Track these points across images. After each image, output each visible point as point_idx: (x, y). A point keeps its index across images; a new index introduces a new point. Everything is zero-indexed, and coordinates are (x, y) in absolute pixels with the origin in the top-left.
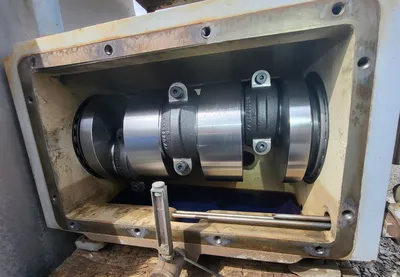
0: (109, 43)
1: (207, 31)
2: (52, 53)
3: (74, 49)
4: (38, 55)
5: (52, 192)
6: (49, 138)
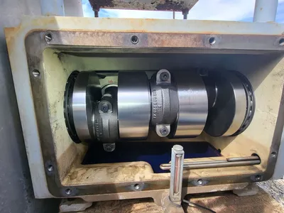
0: (136, 35)
1: (212, 40)
2: (74, 32)
3: (100, 34)
4: (57, 32)
5: (49, 162)
6: (51, 110)
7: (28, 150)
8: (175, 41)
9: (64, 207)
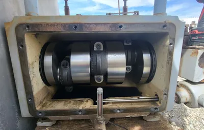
2: (41, 24)
3: (55, 24)
5: (29, 96)
6: (30, 67)
7: (18, 89)
8: (99, 28)
9: (39, 124)
